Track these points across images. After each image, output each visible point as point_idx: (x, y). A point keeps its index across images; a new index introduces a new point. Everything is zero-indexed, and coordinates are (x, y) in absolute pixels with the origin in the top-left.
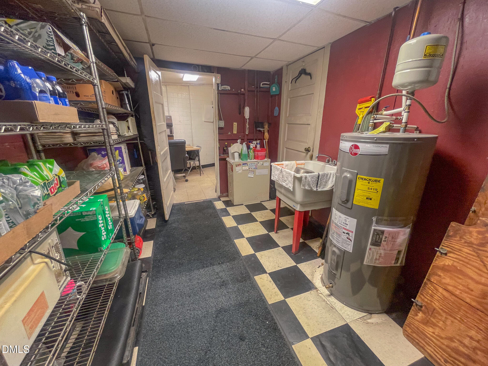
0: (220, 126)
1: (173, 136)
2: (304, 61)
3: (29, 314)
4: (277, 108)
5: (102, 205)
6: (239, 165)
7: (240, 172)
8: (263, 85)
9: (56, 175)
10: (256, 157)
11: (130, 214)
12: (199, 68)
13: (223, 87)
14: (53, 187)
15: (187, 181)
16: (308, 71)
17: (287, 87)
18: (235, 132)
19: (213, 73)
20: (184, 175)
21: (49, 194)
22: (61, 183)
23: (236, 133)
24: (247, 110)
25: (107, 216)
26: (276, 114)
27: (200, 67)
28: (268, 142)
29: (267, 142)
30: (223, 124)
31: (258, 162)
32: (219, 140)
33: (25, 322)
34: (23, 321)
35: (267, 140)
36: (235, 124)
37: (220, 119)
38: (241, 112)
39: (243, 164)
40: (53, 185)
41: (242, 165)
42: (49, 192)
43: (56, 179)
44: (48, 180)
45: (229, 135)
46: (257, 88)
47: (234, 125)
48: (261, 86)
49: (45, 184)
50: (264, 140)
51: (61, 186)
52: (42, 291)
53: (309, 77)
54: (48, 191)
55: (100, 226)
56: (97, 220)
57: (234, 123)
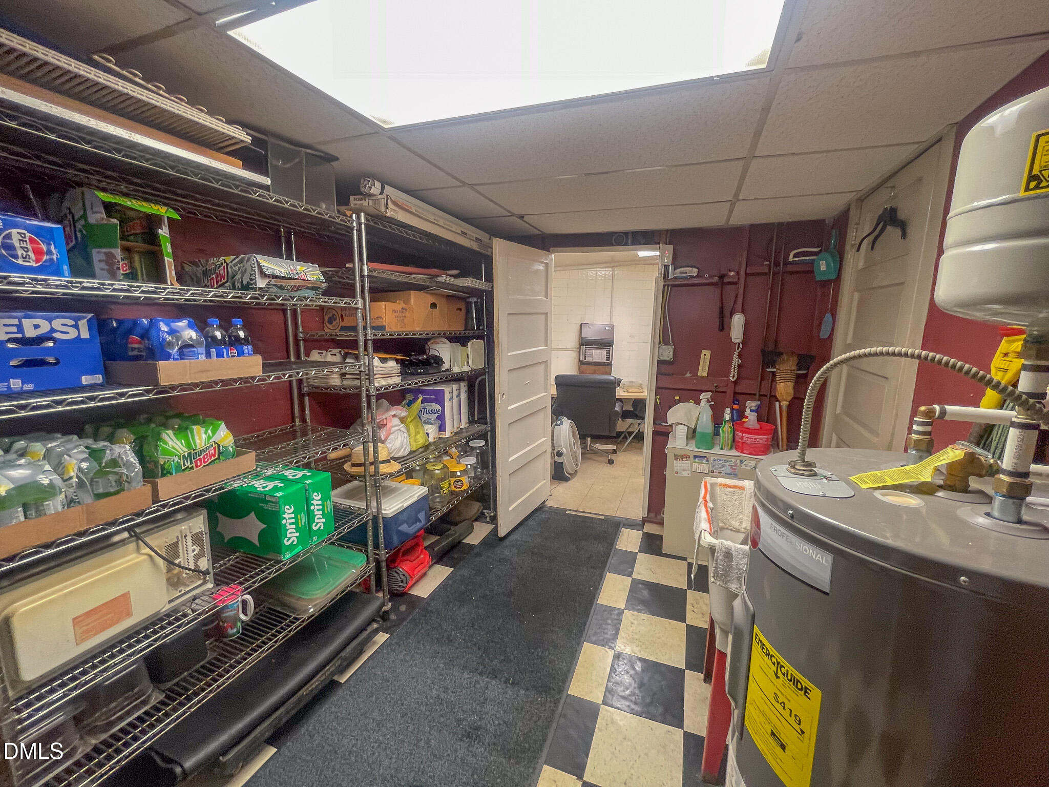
0: (662, 358)
1: (610, 365)
2: (893, 187)
3: (89, 614)
4: (828, 317)
5: (306, 490)
6: (684, 457)
7: (685, 474)
8: (795, 256)
9: (215, 443)
10: (736, 444)
11: (385, 510)
12: (627, 238)
13: (678, 271)
14: (200, 459)
15: (611, 462)
16: (901, 215)
17: (854, 262)
18: (703, 372)
19: (659, 243)
20: (614, 447)
21: (192, 467)
22: (219, 453)
23: (705, 374)
24: (738, 321)
25: (312, 508)
26: (824, 334)
27: (630, 236)
28: (789, 407)
29: (784, 408)
30: (671, 353)
31: (741, 458)
32: (657, 388)
33: (78, 622)
34: (74, 619)
35: (785, 404)
36: (706, 355)
37: (664, 341)
38: (723, 325)
39: (695, 457)
40: (201, 457)
41: (692, 457)
42: (194, 465)
43: (215, 448)
44: (194, 450)
45: (688, 378)
46: (777, 264)
47: (702, 356)
48: (791, 259)
49: (189, 454)
50: (777, 403)
51: (219, 458)
52: (127, 590)
53: (898, 232)
54: (191, 463)
55: (284, 522)
56: (278, 512)
57: (704, 352)
